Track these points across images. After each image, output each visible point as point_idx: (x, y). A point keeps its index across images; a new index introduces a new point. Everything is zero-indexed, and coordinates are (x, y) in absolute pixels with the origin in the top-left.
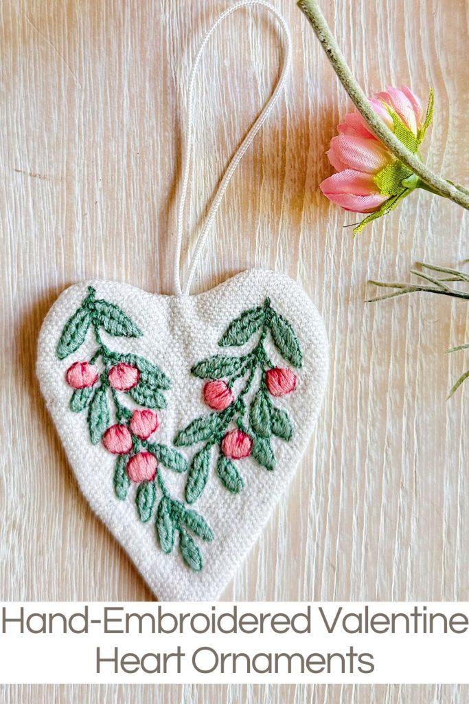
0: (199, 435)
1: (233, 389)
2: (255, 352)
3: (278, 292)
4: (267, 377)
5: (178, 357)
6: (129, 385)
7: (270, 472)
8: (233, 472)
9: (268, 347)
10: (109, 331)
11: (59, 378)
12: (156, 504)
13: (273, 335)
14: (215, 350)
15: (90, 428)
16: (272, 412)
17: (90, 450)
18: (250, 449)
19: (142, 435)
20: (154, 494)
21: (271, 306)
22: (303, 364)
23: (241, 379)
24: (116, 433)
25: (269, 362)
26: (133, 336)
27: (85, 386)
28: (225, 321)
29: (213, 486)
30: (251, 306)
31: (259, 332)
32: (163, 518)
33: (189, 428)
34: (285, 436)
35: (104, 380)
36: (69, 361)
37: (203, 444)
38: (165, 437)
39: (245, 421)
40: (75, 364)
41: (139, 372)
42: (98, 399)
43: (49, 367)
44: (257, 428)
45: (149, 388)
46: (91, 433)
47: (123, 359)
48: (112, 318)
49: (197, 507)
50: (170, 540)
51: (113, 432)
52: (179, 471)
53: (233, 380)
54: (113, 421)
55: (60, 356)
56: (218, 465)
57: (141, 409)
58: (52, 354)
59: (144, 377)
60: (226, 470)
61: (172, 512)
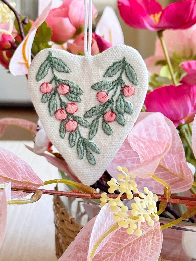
0: (95, 113)
1: (109, 95)
2: (118, 79)
3: (129, 54)
4: (123, 90)
5: (86, 81)
6: (65, 92)
7: (123, 127)
8: (108, 127)
9: (124, 77)
10: (57, 70)
11: (37, 89)
12: (77, 140)
13: (126, 73)
14: (101, 79)
15: (49, 110)
16: (125, 103)
17: (50, 119)
18: (115, 118)
19: (71, 113)
20: (76, 136)
21: (126, 60)
22: (138, 84)
23: (112, 90)
24: (60, 112)
25: (124, 83)
26: (68, 72)
27: (47, 93)
28: (106, 67)
29: (100, 133)
30: (117, 60)
31: (120, 71)
32: (80, 145)
33: (90, 110)
34: (130, 113)
35: (55, 91)
36: (41, 82)
37: (96, 117)
38: (80, 114)
39: (114, 107)
40: (43, 83)
41: (70, 87)
42: (53, 98)
43: (33, 84)
44: (119, 110)
45: (74, 94)
46: (50, 112)
47: (63, 82)
48: (59, 64)
49: (94, 141)
50: (83, 153)
51: (59, 112)
52: (86, 127)
53: (109, 91)
54: (59, 107)
55: (38, 80)
56: (102, 125)
57: (71, 103)
58: (34, 79)
59: (72, 89)
60: (105, 126)
61: (83, 143)
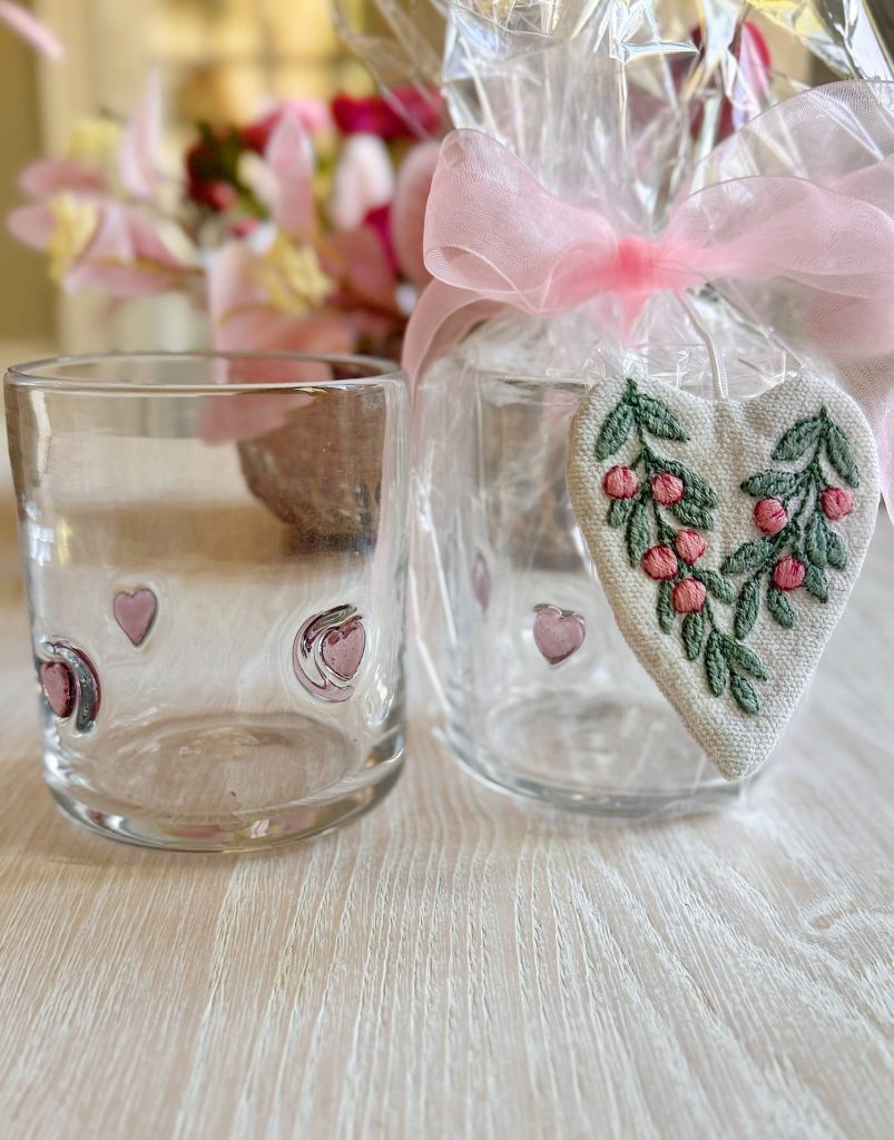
0: (751, 561)
1: (788, 510)
2: (810, 468)
3: (833, 400)
4: (824, 497)
5: (725, 469)
6: (674, 497)
7: (823, 605)
8: (784, 605)
9: (824, 464)
10: (653, 432)
11: (596, 485)
12: (706, 638)
13: (829, 451)
14: (766, 465)
15: (629, 548)
16: (829, 536)
17: (630, 574)
18: (804, 579)
19: (689, 558)
20: (703, 627)
22: (860, 483)
23: (795, 498)
24: (660, 554)
25: (824, 480)
26: (681, 439)
27: (625, 496)
28: (779, 429)
29: (763, 621)
30: (806, 415)
31: (815, 445)
32: (713, 653)
33: (739, 552)
34: (837, 566)
35: (646, 494)
36: (608, 464)
37: (753, 572)
38: (712, 562)
39: (800, 545)
40: (615, 467)
41: (685, 484)
42: (639, 512)
43: (587, 469)
45: (695, 503)
46: (630, 552)
47: (668, 467)
48: (657, 416)
49: (747, 643)
50: (722, 679)
51: (656, 554)
52: (728, 602)
53: (789, 499)
54: (653, 543)
55: (600, 456)
56: (769, 597)
57: (686, 528)
58: (590, 453)
59: (691, 490)
60: (778, 602)
61: (723, 647)
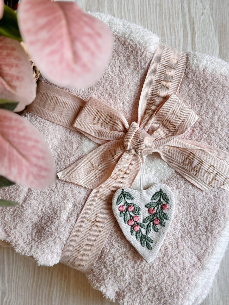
0: (148, 220)
1: (155, 209)
2: (159, 201)
3: (163, 187)
4: (162, 206)
5: (142, 203)
6: (132, 210)
7: (164, 227)
8: (156, 228)
9: (162, 200)
10: (127, 198)
11: (117, 209)
12: (140, 236)
13: (163, 197)
14: (150, 201)
16: (164, 214)
17: (125, 225)
18: (160, 222)
19: (136, 221)
20: (140, 234)
21: (162, 191)
22: (170, 203)
23: (156, 207)
24: (130, 221)
25: (162, 203)
26: (133, 199)
27: (123, 211)
28: (152, 195)
29: (152, 231)
30: (157, 191)
31: (160, 196)
32: (142, 239)
33: (146, 219)
34: (167, 219)
35: (127, 210)
36: (119, 205)
37: (149, 222)
38: (141, 221)
39: (158, 216)
40: (121, 206)
41: (134, 207)
42: (126, 214)
43: (115, 207)
44: (161, 217)
45: (137, 211)
46: (125, 221)
47: (131, 204)
48: (128, 195)
49: (149, 236)
50: (144, 244)
52: (145, 228)
54: (129, 219)
55: (117, 204)
56: (153, 226)
57: (135, 215)
58: (115, 204)
61: (144, 237)
